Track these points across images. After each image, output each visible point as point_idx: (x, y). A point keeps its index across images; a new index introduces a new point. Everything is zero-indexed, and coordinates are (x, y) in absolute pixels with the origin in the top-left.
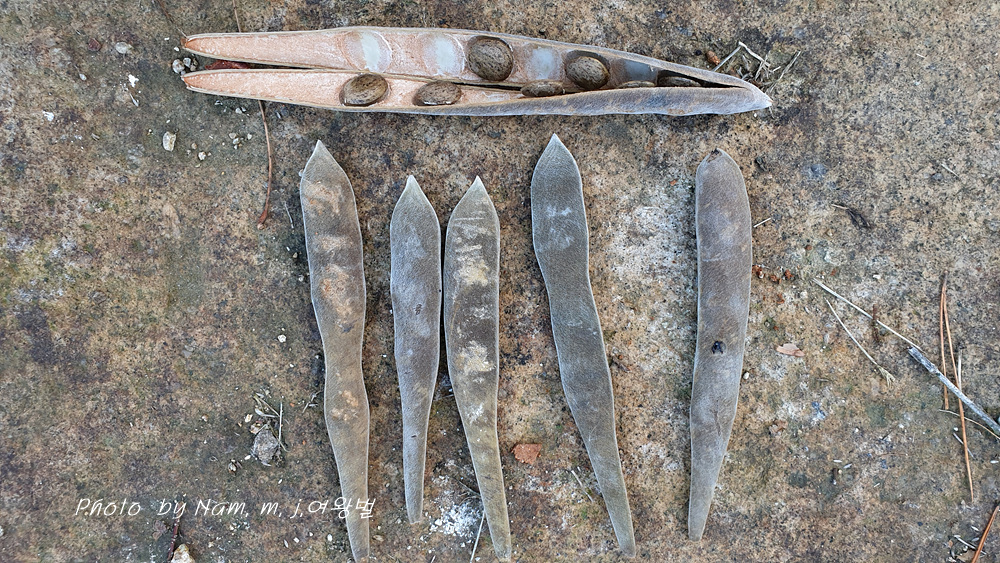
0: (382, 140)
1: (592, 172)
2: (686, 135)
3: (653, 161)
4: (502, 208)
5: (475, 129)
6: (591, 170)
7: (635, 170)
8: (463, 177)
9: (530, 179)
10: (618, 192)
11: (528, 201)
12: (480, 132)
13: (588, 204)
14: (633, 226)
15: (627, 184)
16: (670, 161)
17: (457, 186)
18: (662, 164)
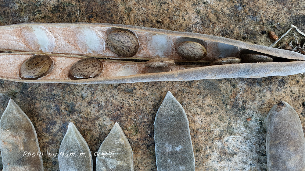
0: (54, 95)
1: (195, 114)
2: (257, 88)
3: (235, 106)
4: (135, 138)
5: (116, 87)
6: (194, 112)
7: (224, 111)
8: (108, 119)
9: (154, 119)
10: (212, 126)
11: (152, 133)
12: (119, 89)
13: (193, 135)
14: (223, 148)
15: (218, 121)
16: (247, 106)
17: (104, 125)
18: (241, 107)
